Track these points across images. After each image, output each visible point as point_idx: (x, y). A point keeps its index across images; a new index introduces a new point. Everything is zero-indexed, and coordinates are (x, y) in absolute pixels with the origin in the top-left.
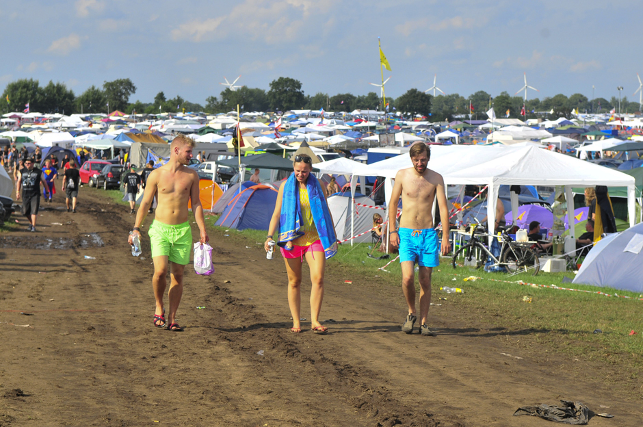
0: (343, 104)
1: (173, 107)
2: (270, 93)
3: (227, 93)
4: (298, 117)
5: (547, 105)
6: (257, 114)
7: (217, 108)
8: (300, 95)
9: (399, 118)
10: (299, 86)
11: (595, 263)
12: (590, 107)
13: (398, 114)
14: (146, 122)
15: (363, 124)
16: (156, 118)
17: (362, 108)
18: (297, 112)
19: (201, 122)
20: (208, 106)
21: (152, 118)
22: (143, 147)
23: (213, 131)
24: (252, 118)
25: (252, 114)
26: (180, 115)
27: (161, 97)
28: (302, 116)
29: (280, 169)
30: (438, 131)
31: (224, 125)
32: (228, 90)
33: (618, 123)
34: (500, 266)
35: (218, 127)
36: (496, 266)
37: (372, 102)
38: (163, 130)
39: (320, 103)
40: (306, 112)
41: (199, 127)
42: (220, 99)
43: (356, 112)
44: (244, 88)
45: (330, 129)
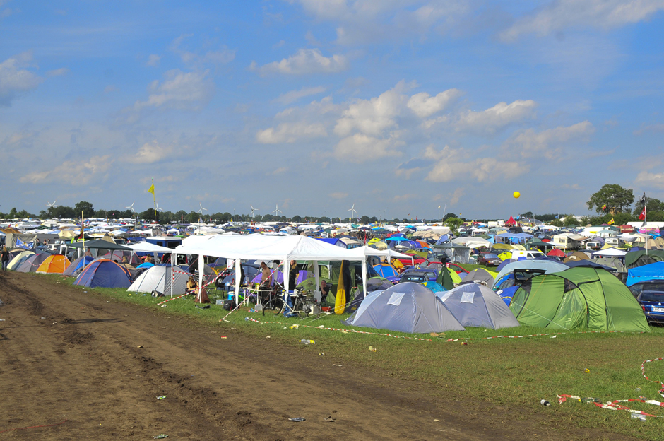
0: (114, 215)
1: (22, 216)
2: (75, 209)
3: (51, 209)
4: (90, 222)
5: (213, 217)
6: (68, 219)
7: (46, 216)
8: (92, 210)
9: (143, 222)
10: (91, 206)
11: (367, 312)
12: (237, 218)
13: (143, 220)
14: (6, 223)
15: (127, 225)
16: (12, 221)
17: (124, 217)
18: (90, 219)
19: (38, 223)
20: (41, 216)
21: (9, 221)
22: (14, 236)
23: (47, 228)
24: (66, 221)
25: (65, 219)
26: (25, 219)
27: (14, 210)
28: (93, 221)
29: (99, 248)
30: (167, 229)
31: (52, 225)
32: (52, 207)
33: (253, 226)
34: (294, 313)
35: (49, 226)
36: (291, 313)
37: (128, 214)
38: (17, 227)
39: (102, 214)
40: (95, 219)
41: (38, 226)
42: (47, 212)
43: (121, 219)
44: (61, 206)
45: (111, 227)
